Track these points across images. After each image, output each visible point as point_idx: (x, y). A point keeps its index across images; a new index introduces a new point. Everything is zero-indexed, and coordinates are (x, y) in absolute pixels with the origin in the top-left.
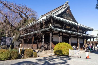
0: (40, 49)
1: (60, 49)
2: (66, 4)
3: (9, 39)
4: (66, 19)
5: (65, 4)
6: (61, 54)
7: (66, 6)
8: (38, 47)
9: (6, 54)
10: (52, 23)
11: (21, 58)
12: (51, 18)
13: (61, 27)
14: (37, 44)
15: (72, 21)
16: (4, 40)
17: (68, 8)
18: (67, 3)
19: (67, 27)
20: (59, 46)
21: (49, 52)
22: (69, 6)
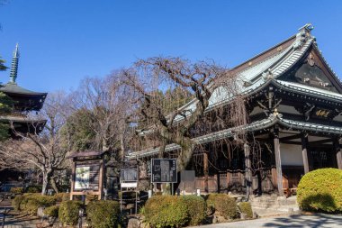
0: (230, 193)
1: (323, 191)
2: (303, 36)
3: (168, 163)
4: (308, 83)
5: (299, 35)
6: (330, 208)
7: (304, 41)
8: (219, 186)
9: (178, 209)
10: (270, 104)
11: (212, 223)
12: (271, 88)
13: (298, 113)
14: (215, 177)
15: (331, 90)
16: (157, 168)
17: (311, 48)
18: (308, 30)
19: (318, 113)
20: (316, 179)
21: (277, 202)
22: (315, 40)
